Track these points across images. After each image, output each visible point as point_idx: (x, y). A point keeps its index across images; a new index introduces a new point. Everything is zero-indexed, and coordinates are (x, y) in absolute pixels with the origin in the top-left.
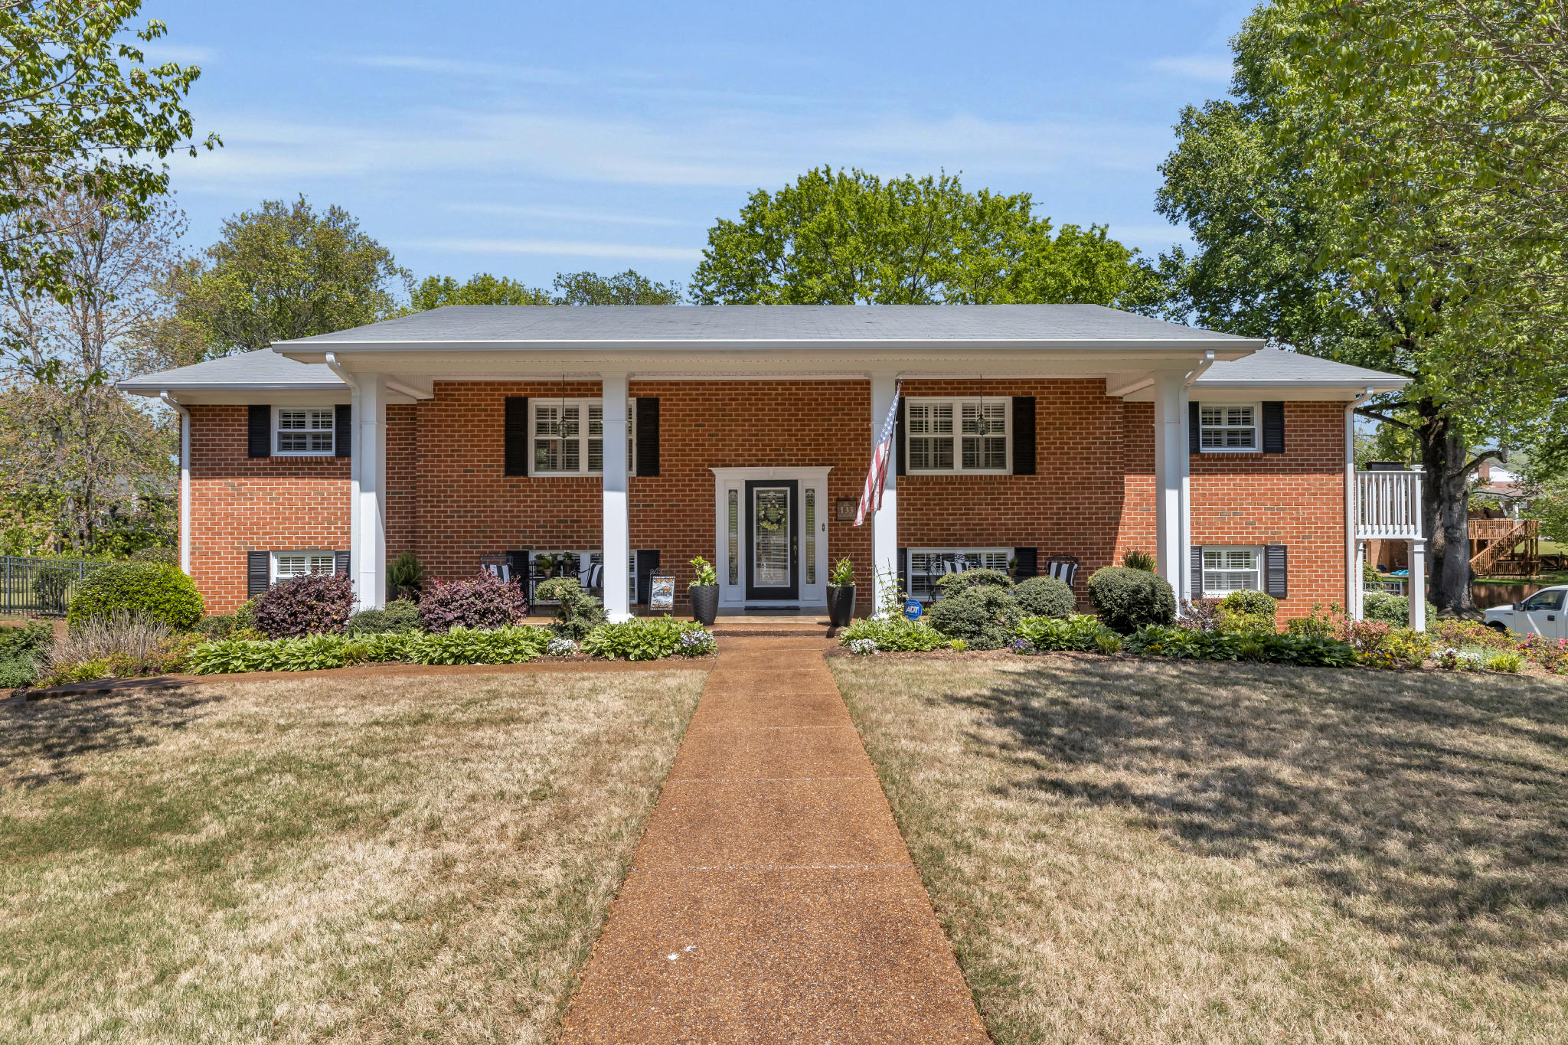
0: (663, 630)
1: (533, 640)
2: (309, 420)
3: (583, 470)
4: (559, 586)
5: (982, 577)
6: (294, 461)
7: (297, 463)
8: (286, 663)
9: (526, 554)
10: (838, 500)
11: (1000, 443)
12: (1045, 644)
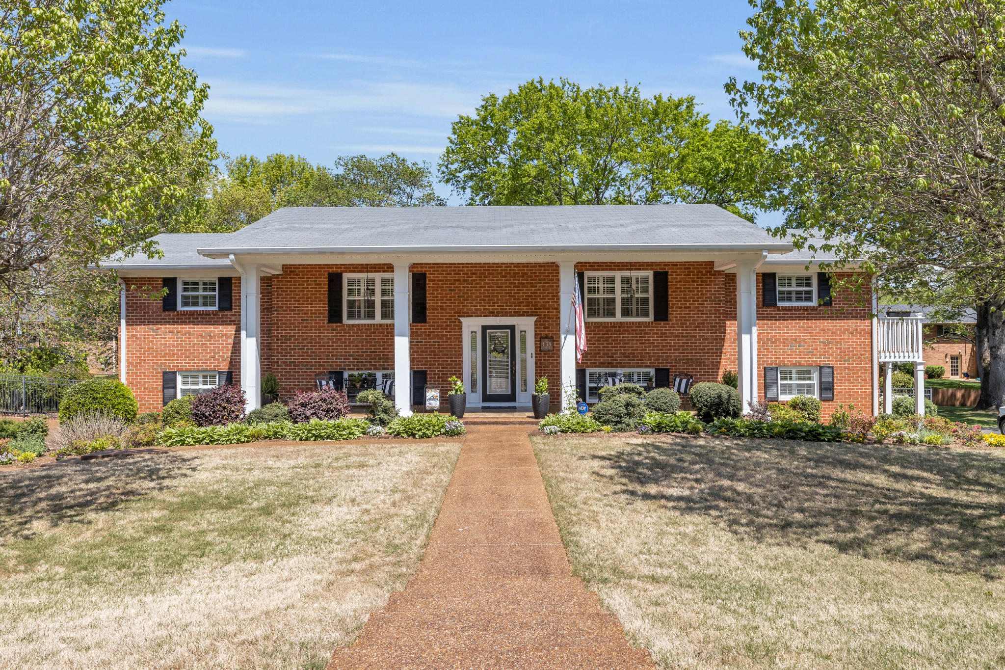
0: (434, 421)
1: (358, 426)
2: (201, 286)
3: (378, 319)
4: (370, 395)
5: (626, 389)
6: (192, 313)
7: (193, 315)
8: (218, 440)
9: (342, 373)
10: (541, 338)
11: (645, 301)
12: (659, 428)
